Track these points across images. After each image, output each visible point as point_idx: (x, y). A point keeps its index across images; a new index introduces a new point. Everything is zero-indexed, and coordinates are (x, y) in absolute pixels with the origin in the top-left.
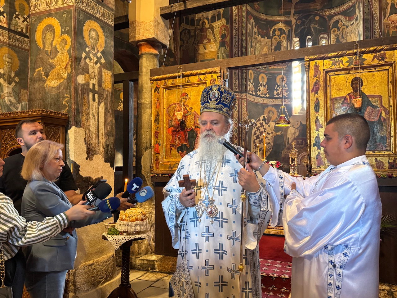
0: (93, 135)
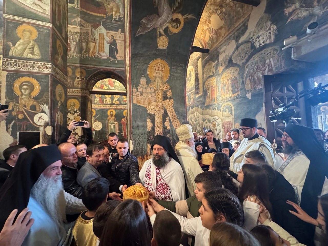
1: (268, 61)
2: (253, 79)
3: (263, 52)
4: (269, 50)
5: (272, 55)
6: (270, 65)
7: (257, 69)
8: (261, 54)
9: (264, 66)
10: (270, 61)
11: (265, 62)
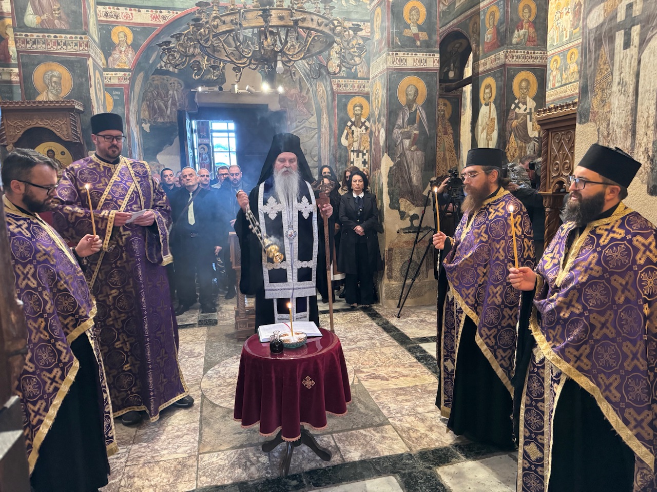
0: (618, 130)
1: (171, 92)
2: (151, 105)
3: (165, 77)
4: (173, 80)
5: (176, 88)
6: (173, 97)
7: (157, 95)
8: (164, 79)
9: (167, 97)
10: (173, 94)
11: (168, 92)
